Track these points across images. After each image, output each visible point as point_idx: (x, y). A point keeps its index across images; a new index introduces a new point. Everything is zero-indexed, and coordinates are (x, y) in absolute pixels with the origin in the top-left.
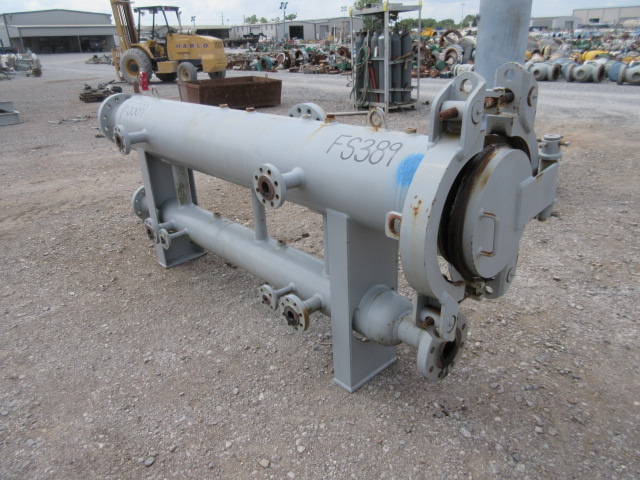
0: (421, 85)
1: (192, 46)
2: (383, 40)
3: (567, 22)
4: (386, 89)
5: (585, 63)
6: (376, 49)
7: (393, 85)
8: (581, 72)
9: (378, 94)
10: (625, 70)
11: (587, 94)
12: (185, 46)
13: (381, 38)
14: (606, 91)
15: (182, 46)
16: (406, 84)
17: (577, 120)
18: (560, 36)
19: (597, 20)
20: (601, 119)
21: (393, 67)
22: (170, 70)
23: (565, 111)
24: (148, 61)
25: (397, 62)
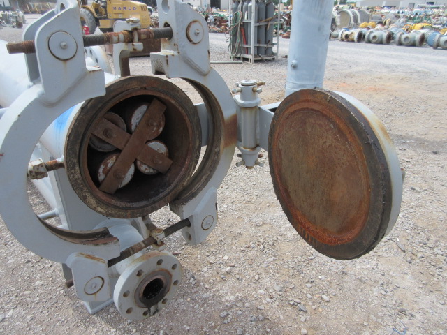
0: (280, 42)
1: (124, 8)
2: (251, 7)
3: (410, 4)
4: (252, 45)
5: (412, 31)
6: (246, 13)
7: (258, 42)
8: (407, 38)
9: (247, 48)
10: (439, 38)
11: (408, 54)
12: (119, 8)
13: (250, 4)
14: (423, 53)
15: (117, 8)
16: (268, 41)
17: (393, 74)
18: (402, 13)
19: (432, 3)
20: (412, 73)
21: (258, 28)
22: (108, 26)
23: (387, 66)
24: (93, 19)
25: (262, 24)
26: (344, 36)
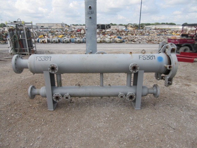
0: (36, 46)
3: (36, 27)
4: (27, 48)
6: (20, 36)
9: (24, 50)
13: (22, 32)
16: (32, 46)
18: (39, 31)
19: (43, 26)
21: (28, 41)
25: (29, 39)
26: (42, 41)
